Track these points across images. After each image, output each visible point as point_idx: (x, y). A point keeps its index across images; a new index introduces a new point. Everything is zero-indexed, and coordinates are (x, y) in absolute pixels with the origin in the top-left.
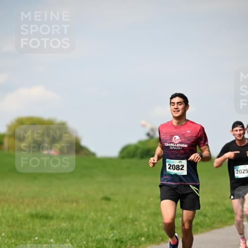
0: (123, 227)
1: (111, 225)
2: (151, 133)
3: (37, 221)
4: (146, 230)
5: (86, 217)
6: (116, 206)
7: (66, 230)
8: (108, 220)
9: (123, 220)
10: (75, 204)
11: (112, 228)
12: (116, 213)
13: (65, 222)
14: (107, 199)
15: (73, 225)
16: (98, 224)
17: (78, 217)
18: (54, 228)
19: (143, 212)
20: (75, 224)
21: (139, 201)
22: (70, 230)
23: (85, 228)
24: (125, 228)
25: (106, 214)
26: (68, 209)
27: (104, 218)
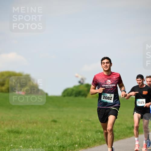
0: (65, 138)
1: (57, 137)
2: (82, 81)
3: (12, 134)
4: (78, 140)
5: (42, 132)
6: (60, 126)
7: (30, 140)
8: (55, 134)
9: (64, 134)
10: (35, 125)
11: (58, 139)
12: (60, 130)
13: (29, 135)
14: (55, 121)
15: (34, 137)
16: (49, 137)
17: (37, 132)
18: (23, 139)
19: (77, 129)
20: (35, 136)
21: (74, 123)
22: (32, 140)
23: (41, 139)
24: (65, 139)
25: (54, 130)
26: (31, 127)
27: (53, 133)
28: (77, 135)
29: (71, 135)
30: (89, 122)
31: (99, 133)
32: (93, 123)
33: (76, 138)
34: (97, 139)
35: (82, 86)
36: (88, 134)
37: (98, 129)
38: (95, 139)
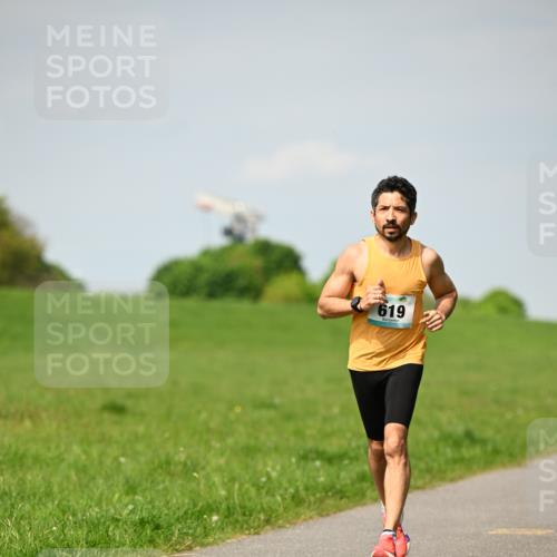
0: (161, 487)
1: (127, 481)
4: (223, 493)
5: (60, 459)
6: (141, 429)
8: (118, 467)
9: (161, 466)
10: (28, 424)
11: (131, 489)
12: (140, 447)
14: (117, 409)
15: (22, 482)
16: (93, 478)
17: (37, 459)
19: (216, 444)
20: (29, 477)
21: (204, 416)
22: (14, 494)
23: (56, 489)
24: (165, 489)
25: (114, 451)
27: (108, 462)
28: (219, 469)
29: (189, 469)
30: (272, 413)
31: (318, 463)
32: (289, 417)
33: (211, 486)
34: (307, 489)
35: (240, 248)
36: (265, 465)
37: (310, 444)
38: (297, 491)
